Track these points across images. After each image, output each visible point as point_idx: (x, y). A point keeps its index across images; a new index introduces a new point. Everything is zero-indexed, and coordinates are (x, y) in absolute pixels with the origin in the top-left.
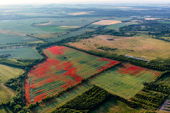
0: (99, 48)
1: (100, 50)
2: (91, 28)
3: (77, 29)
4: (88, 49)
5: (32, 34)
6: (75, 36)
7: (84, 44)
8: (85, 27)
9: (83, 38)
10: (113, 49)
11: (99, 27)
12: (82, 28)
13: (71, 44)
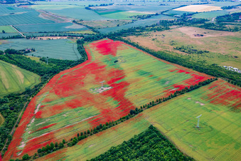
0: (176, 49)
1: (178, 52)
2: (172, 15)
3: (149, 16)
4: (157, 49)
5: (81, 20)
6: (144, 26)
7: (153, 40)
8: (162, 13)
9: (155, 30)
10: (201, 52)
11: (185, 14)
12: (157, 14)
13: (133, 38)
